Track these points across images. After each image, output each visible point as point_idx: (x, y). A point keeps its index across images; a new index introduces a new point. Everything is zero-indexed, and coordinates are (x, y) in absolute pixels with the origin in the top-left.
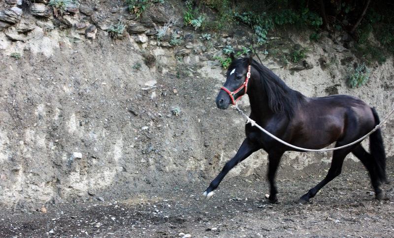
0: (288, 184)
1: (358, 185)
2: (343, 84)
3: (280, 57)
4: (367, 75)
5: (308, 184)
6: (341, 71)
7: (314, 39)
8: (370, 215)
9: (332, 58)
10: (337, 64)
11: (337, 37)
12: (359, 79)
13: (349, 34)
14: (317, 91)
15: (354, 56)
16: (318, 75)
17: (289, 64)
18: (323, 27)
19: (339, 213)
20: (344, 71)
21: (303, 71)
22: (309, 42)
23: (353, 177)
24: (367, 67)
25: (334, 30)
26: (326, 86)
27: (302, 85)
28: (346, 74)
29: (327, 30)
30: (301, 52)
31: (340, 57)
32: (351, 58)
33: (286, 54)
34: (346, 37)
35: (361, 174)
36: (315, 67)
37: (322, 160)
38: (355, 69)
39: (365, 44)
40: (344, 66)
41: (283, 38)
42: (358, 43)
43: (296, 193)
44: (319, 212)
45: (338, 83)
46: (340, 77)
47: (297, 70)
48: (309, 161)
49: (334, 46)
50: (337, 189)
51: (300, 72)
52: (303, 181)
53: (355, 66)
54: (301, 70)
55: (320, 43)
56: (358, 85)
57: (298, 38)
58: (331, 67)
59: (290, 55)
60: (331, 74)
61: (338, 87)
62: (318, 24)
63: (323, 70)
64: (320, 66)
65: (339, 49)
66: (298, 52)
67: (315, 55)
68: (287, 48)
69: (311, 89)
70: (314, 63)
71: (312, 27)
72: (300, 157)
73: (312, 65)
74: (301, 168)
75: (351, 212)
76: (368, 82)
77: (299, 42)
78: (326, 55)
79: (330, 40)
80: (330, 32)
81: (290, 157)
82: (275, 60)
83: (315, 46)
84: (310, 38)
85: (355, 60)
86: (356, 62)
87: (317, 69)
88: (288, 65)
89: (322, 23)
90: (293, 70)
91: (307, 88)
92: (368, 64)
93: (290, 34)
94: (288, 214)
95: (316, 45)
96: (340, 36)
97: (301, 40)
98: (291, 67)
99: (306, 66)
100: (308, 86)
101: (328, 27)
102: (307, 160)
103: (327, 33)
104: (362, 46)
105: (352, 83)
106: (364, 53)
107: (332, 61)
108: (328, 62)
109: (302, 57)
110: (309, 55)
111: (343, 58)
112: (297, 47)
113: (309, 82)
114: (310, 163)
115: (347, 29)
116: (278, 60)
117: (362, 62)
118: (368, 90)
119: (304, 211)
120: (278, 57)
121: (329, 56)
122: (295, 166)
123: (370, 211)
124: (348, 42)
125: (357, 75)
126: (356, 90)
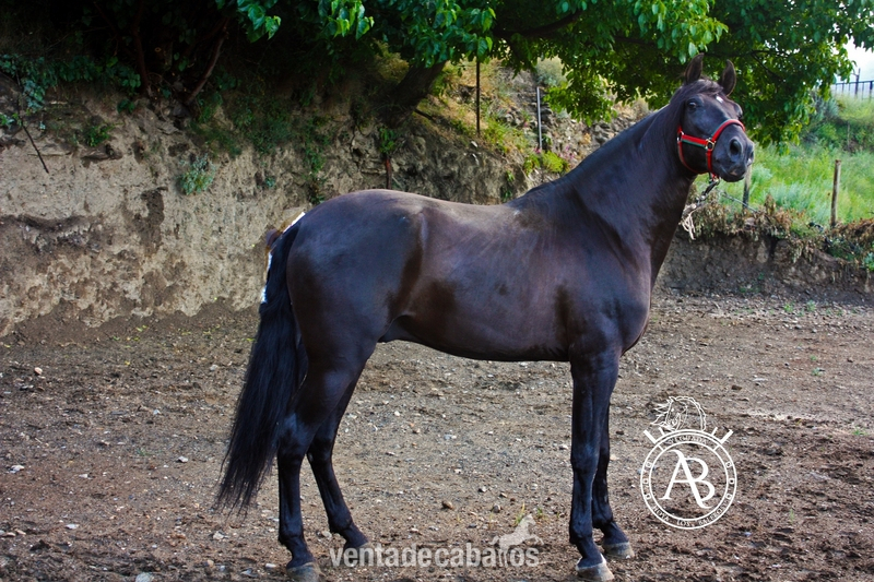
0: (75, 351)
1: (192, 354)
2: (170, 188)
3: (65, 136)
4: (211, 175)
5: (108, 351)
6: (169, 166)
7: (125, 110)
8: (210, 402)
9: (155, 143)
10: (162, 155)
11: (164, 110)
12: (198, 180)
13: (184, 105)
14: (128, 197)
15: (190, 142)
16: (131, 170)
17: (82, 148)
18: (141, 91)
19: (159, 400)
20: (173, 166)
21: (104, 162)
22: (116, 113)
23: (183, 341)
24: (211, 162)
25: (159, 97)
26: (142, 189)
27: (102, 186)
28: (176, 172)
29: (148, 97)
30: (102, 130)
31: (167, 142)
32: (185, 145)
33: (77, 132)
34: (178, 109)
35: (196, 336)
36: (125, 156)
37: (133, 312)
38: (192, 163)
39: (210, 123)
40: (174, 158)
41: (72, 104)
42: (197, 121)
43: (87, 367)
44: (127, 398)
45: (163, 185)
46: (166, 175)
47: (96, 159)
48: (110, 313)
49: (159, 123)
50: (156, 360)
51: (99, 163)
52: (100, 346)
53: (192, 158)
54: (102, 159)
55: (135, 117)
56: (196, 189)
57: (99, 106)
58: (152, 158)
59: (84, 134)
60: (152, 170)
61: (162, 193)
62: (133, 84)
63: (139, 161)
64: (133, 155)
65: (166, 128)
66: (98, 129)
67: (125, 137)
68: (79, 121)
69: (118, 193)
70: (123, 149)
71: (122, 90)
72: (96, 306)
73: (120, 153)
74: (97, 325)
75: (179, 398)
76: (213, 187)
77: (99, 112)
78: (144, 137)
79: (151, 113)
80: (152, 100)
81: (79, 305)
82: (57, 141)
83: (126, 121)
84: (119, 107)
85: (192, 150)
86: (194, 152)
87: (129, 160)
88: (80, 150)
89: (139, 85)
90: (87, 160)
91: (110, 190)
92: (213, 158)
93: (84, 99)
94: (74, 401)
95: (128, 120)
96: (168, 107)
97: (103, 109)
98: (85, 154)
99: (110, 154)
100: (112, 187)
101: (149, 91)
102: (107, 312)
103: (148, 101)
104: (204, 126)
105: (185, 186)
106: (207, 139)
107: (154, 148)
108: (147, 149)
109: (104, 138)
110: (116, 136)
111: (172, 145)
112: (95, 120)
113: (115, 180)
114: (113, 317)
115: (181, 97)
116: (63, 140)
117: (203, 152)
118: (211, 198)
119: (102, 396)
120: (62, 136)
121: (149, 139)
122: (87, 322)
123: (210, 397)
124: (182, 118)
125: (195, 173)
126: (192, 199)
